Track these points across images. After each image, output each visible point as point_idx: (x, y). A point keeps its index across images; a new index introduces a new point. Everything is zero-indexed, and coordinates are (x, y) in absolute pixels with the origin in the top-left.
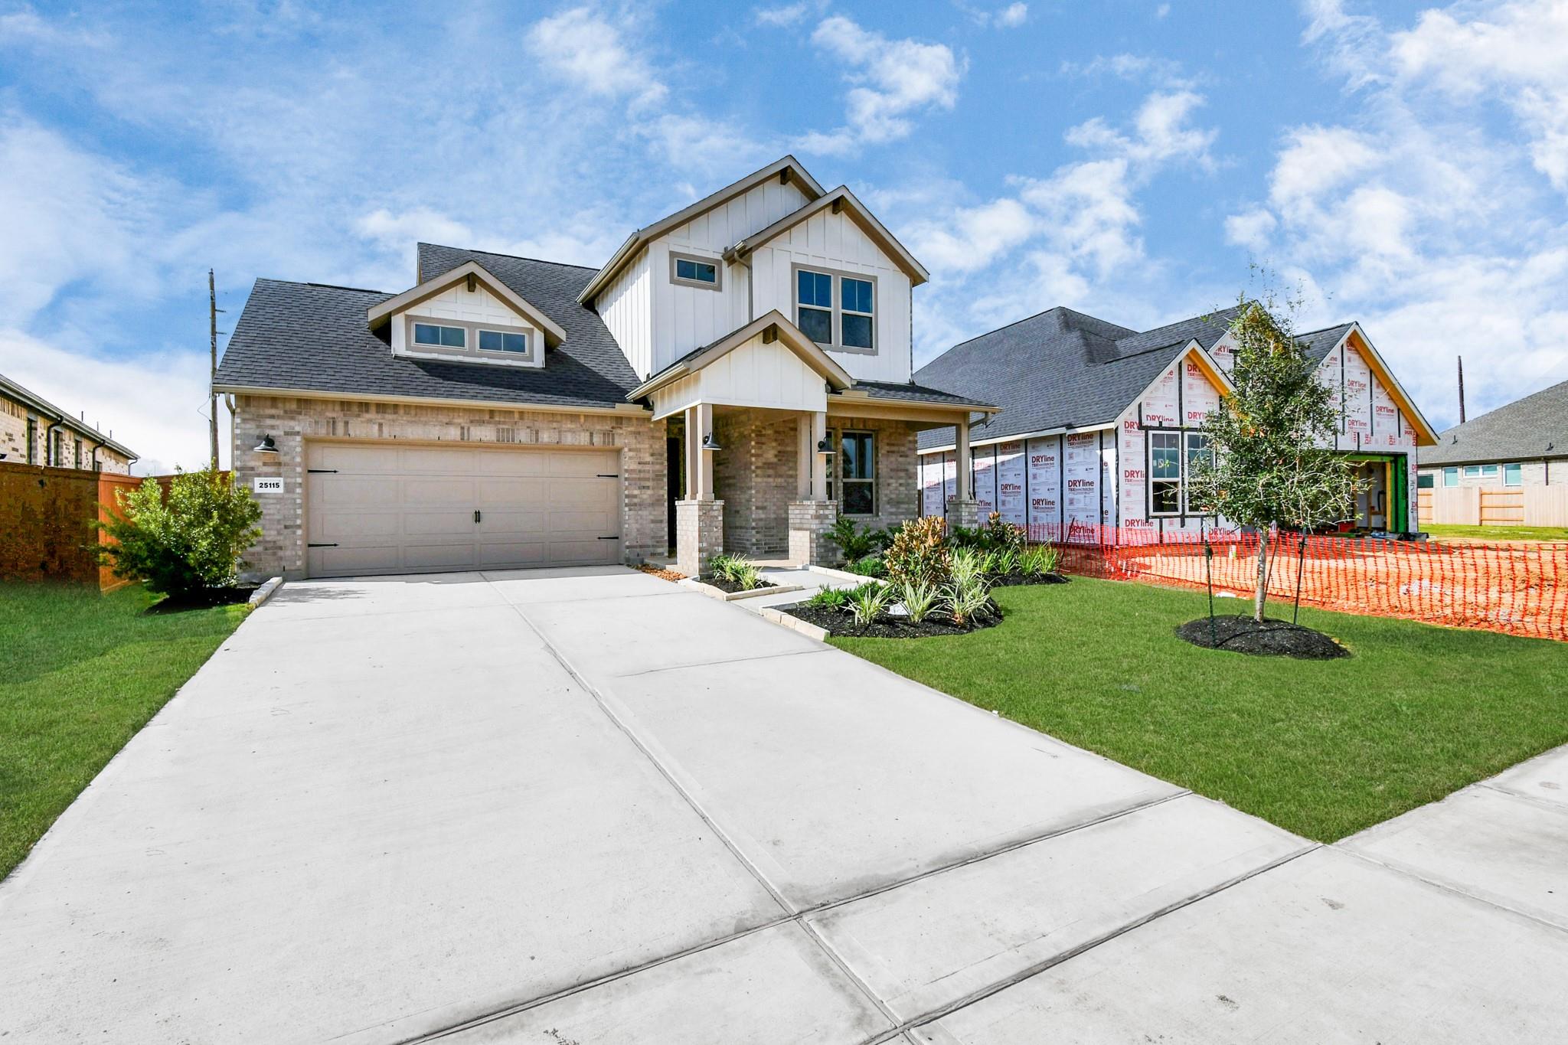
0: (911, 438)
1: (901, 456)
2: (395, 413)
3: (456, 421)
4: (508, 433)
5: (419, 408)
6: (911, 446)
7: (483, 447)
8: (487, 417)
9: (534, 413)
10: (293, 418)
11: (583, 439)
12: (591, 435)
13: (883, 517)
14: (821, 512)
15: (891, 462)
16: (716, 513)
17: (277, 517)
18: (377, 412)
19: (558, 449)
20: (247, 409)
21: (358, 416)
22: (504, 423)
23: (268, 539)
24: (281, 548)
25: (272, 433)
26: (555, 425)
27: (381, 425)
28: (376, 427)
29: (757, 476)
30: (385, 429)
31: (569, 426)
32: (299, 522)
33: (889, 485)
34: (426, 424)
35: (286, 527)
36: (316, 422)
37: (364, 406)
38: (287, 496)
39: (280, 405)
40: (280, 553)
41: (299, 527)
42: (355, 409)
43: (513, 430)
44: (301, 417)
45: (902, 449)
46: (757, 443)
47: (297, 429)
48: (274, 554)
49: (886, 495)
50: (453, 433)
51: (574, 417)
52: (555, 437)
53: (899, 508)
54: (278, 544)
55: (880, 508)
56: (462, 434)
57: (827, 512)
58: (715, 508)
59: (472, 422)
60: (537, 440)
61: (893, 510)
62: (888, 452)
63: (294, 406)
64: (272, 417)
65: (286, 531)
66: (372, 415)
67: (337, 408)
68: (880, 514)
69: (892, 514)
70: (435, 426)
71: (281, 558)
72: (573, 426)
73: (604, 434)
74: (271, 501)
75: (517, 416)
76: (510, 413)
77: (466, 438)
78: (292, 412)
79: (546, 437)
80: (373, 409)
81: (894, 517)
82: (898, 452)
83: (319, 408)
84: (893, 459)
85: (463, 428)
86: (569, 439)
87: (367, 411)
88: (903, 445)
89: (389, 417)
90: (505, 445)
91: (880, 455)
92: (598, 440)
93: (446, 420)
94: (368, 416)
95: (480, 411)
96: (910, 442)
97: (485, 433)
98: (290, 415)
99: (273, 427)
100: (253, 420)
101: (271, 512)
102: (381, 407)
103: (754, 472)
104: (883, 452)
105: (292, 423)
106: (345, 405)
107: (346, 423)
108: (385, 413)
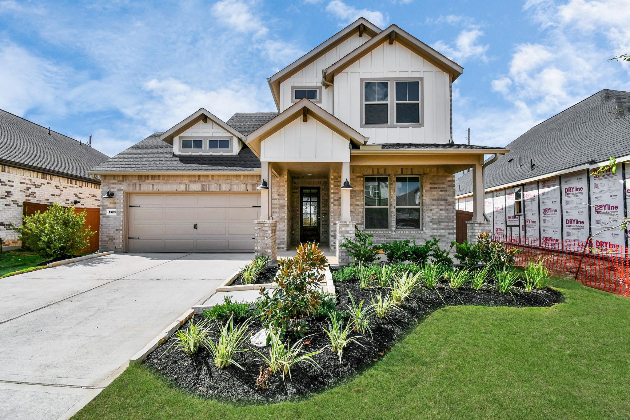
0: (450, 179)
1: (441, 191)
2: (159, 179)
3: (184, 182)
4: (206, 186)
5: (169, 176)
6: (450, 184)
7: (195, 193)
8: (197, 179)
9: (219, 176)
10: (121, 184)
11: (242, 188)
12: (246, 185)
13: (427, 231)
14: (343, 229)
15: (434, 195)
16: (267, 229)
17: (114, 226)
18: (152, 180)
19: (230, 193)
20: (105, 181)
21: (144, 181)
22: (205, 182)
23: (110, 235)
24: (114, 239)
25: (112, 190)
26: (228, 181)
27: (153, 185)
28: (151, 186)
29: (334, 205)
30: (155, 187)
31: (235, 181)
32: (121, 228)
33: (431, 210)
34: (171, 184)
35: (117, 230)
36: (129, 185)
37: (147, 177)
38: (117, 217)
39: (116, 178)
40: (114, 241)
41: (121, 230)
42: (143, 178)
43: (209, 185)
44: (123, 183)
45: (443, 186)
46: (335, 186)
47: (122, 188)
48: (112, 241)
49: (429, 217)
50: (182, 188)
51: (238, 176)
52: (228, 187)
53: (439, 225)
54: (114, 237)
55: (425, 224)
56: (186, 188)
57: (348, 229)
58: (266, 225)
59: (190, 182)
60: (220, 189)
61: (435, 226)
62: (431, 188)
63: (121, 179)
64: (113, 184)
65: (117, 232)
66: (150, 181)
67: (137, 178)
68: (424, 229)
69: (434, 229)
70: (174, 184)
71: (115, 243)
72: (237, 181)
73: (253, 185)
74: (112, 219)
75: (210, 178)
76: (207, 176)
77: (188, 189)
78: (121, 181)
79: (224, 187)
80: (150, 178)
81: (436, 231)
82: (439, 188)
83: (130, 178)
84: (434, 193)
85: (186, 185)
86: (235, 188)
87: (148, 179)
88: (443, 184)
89: (156, 181)
90: (205, 192)
91: (424, 191)
92: (250, 188)
93: (179, 182)
94: (148, 181)
95: (194, 176)
96: (449, 181)
97: (196, 187)
98: (120, 182)
99: (113, 188)
100: (107, 185)
101: (112, 223)
102: (154, 177)
103: (332, 203)
104: (426, 188)
105: (120, 186)
106: (140, 177)
107: (140, 185)
108: (155, 179)
